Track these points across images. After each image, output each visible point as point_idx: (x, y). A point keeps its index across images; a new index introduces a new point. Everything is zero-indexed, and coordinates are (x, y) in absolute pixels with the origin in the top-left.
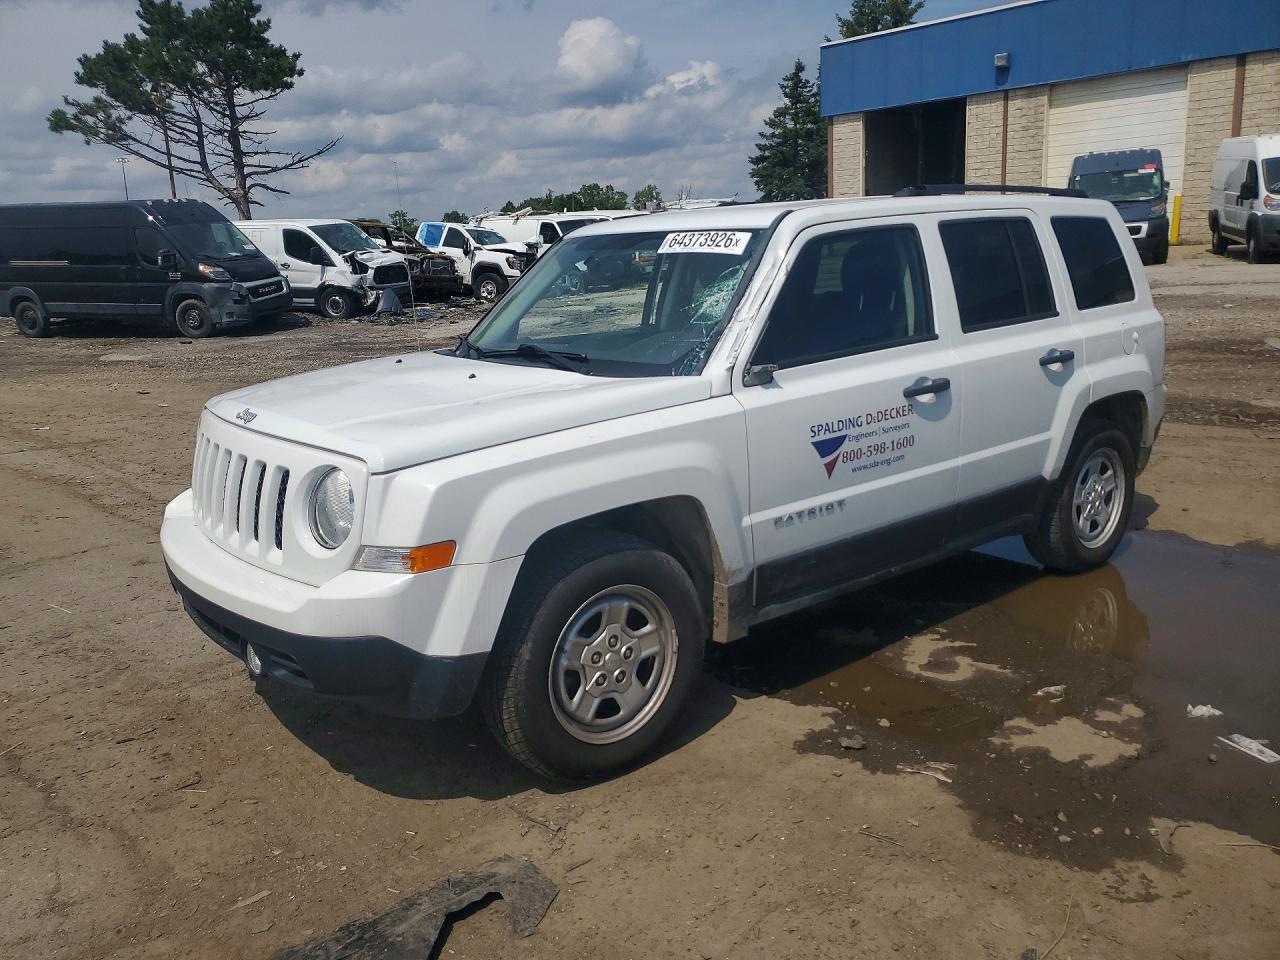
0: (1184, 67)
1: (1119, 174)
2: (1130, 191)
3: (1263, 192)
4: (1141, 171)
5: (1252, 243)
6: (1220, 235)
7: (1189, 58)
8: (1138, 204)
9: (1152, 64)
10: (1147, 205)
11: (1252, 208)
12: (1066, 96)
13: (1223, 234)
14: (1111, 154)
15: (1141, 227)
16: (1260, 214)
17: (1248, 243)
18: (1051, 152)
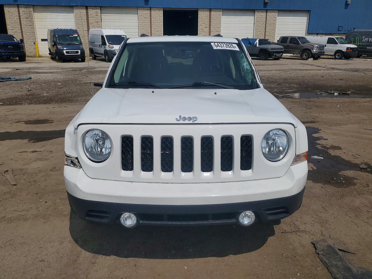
0: (72, 7)
1: (68, 35)
2: (72, 41)
3: (107, 44)
4: (74, 35)
5: (107, 57)
6: (94, 55)
7: (73, 5)
8: (75, 45)
9: (63, 5)
10: (78, 45)
11: (105, 48)
12: (39, 9)
13: (95, 54)
14: (64, 30)
15: (78, 51)
16: (108, 49)
17: (105, 57)
18: (37, 27)
